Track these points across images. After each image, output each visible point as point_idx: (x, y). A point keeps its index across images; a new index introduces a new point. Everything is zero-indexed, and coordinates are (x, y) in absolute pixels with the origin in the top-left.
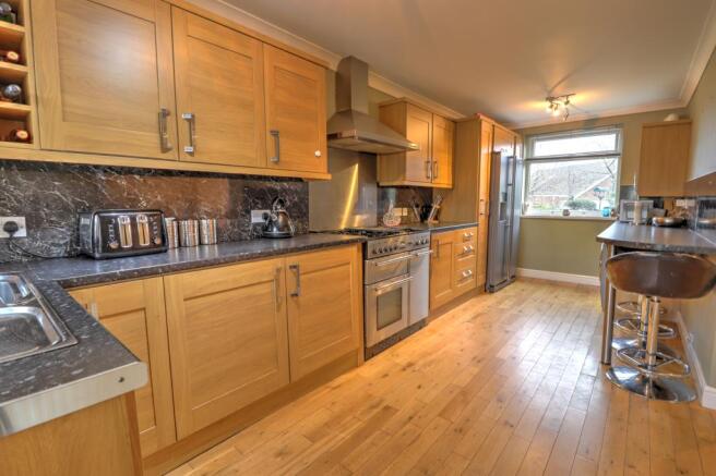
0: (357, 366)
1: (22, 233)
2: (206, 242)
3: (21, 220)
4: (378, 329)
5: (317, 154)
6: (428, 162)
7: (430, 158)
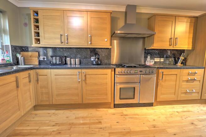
0: (110, 108)
1: (46, 59)
2: (77, 64)
3: (45, 57)
4: (120, 99)
5: (106, 40)
6: (171, 39)
7: (173, 37)
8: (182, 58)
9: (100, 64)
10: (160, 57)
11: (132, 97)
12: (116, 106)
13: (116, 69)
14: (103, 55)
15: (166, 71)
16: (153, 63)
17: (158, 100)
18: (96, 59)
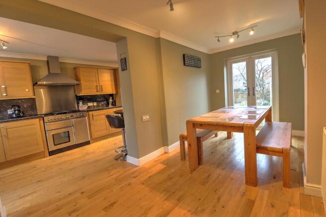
0: (45, 157)
4: (55, 145)
5: (27, 90)
6: (97, 86)
7: (98, 84)
8: (111, 100)
9: (23, 117)
10: (93, 102)
11: (68, 140)
12: (51, 153)
13: (45, 118)
14: (26, 106)
15: (95, 113)
16: (87, 107)
17: (93, 137)
18: (17, 112)
